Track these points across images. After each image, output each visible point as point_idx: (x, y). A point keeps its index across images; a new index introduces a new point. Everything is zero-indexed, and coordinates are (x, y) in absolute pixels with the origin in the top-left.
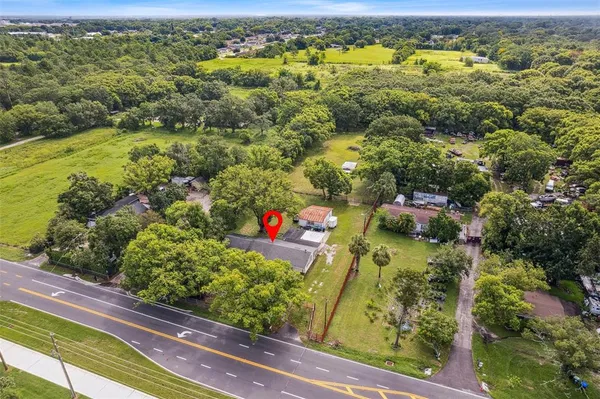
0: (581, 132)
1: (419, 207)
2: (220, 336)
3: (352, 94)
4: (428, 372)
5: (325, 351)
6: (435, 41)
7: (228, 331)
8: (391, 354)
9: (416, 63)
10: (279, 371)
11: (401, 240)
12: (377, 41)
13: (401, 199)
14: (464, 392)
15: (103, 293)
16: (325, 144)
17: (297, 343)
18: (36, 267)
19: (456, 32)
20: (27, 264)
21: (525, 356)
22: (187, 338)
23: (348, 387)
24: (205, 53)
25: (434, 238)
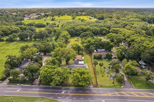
0: (125, 32)
1: (99, 52)
2: (73, 90)
3: (71, 27)
4: (122, 87)
5: (99, 88)
6: (79, 14)
7: (74, 89)
8: (113, 85)
9: (78, 19)
10: (92, 95)
11: (100, 60)
12: (66, 14)
13: (95, 51)
14: (131, 89)
15: (33, 87)
16: (69, 40)
17: (92, 87)
18: (6, 84)
19: (83, 11)
20: (2, 84)
21: (137, 79)
22: (65, 93)
23: (109, 94)
24: (21, 19)
25: (107, 59)
